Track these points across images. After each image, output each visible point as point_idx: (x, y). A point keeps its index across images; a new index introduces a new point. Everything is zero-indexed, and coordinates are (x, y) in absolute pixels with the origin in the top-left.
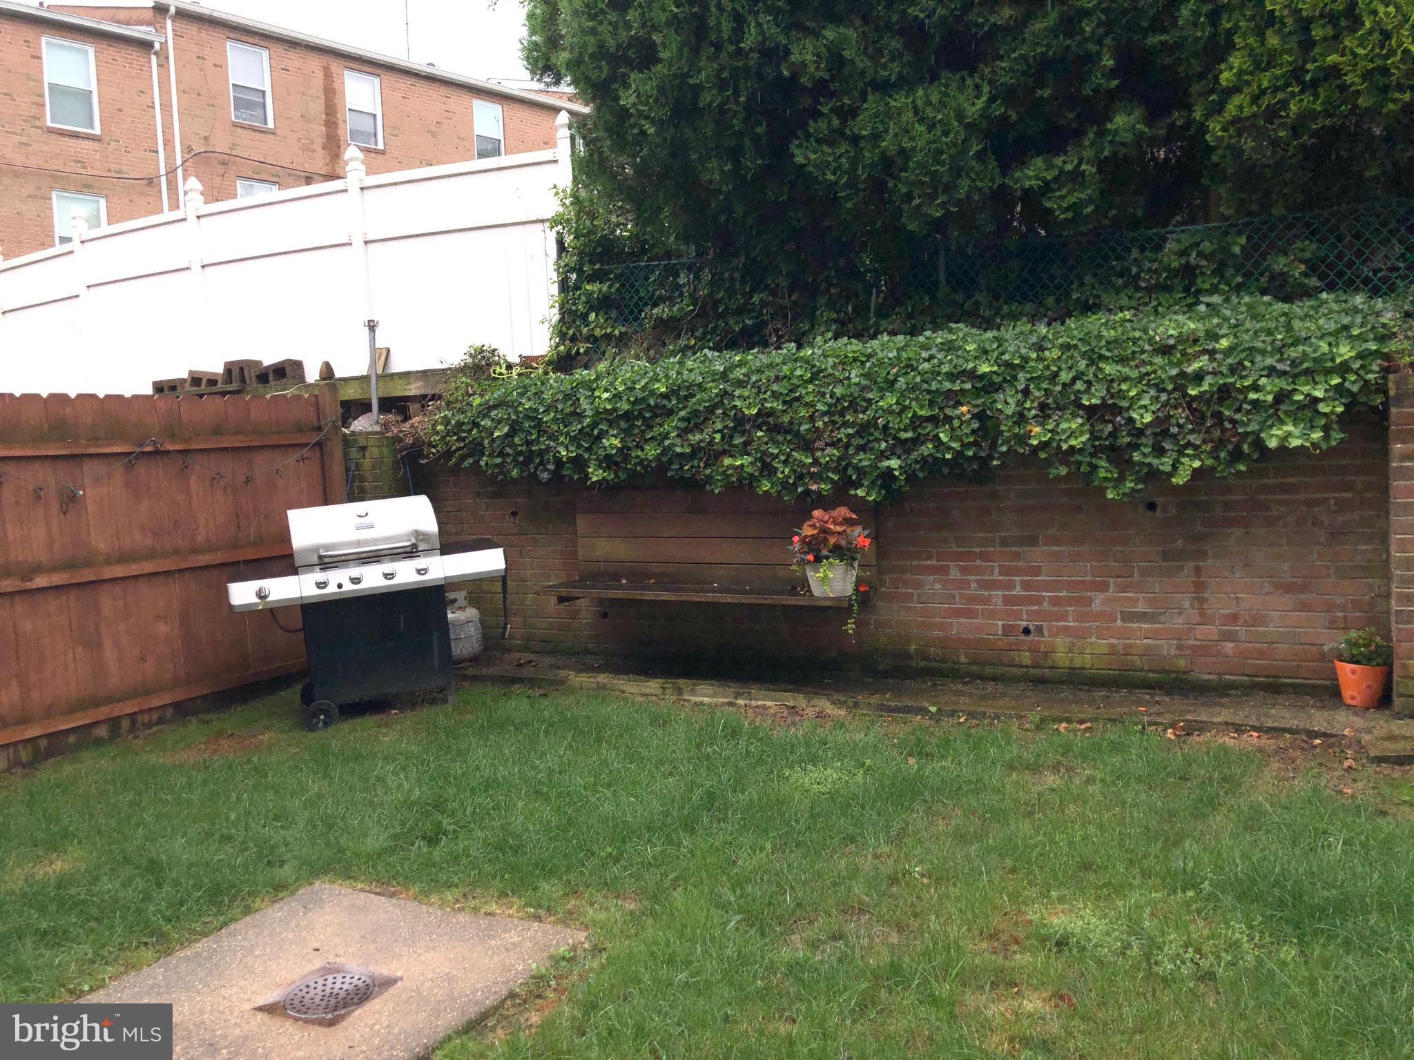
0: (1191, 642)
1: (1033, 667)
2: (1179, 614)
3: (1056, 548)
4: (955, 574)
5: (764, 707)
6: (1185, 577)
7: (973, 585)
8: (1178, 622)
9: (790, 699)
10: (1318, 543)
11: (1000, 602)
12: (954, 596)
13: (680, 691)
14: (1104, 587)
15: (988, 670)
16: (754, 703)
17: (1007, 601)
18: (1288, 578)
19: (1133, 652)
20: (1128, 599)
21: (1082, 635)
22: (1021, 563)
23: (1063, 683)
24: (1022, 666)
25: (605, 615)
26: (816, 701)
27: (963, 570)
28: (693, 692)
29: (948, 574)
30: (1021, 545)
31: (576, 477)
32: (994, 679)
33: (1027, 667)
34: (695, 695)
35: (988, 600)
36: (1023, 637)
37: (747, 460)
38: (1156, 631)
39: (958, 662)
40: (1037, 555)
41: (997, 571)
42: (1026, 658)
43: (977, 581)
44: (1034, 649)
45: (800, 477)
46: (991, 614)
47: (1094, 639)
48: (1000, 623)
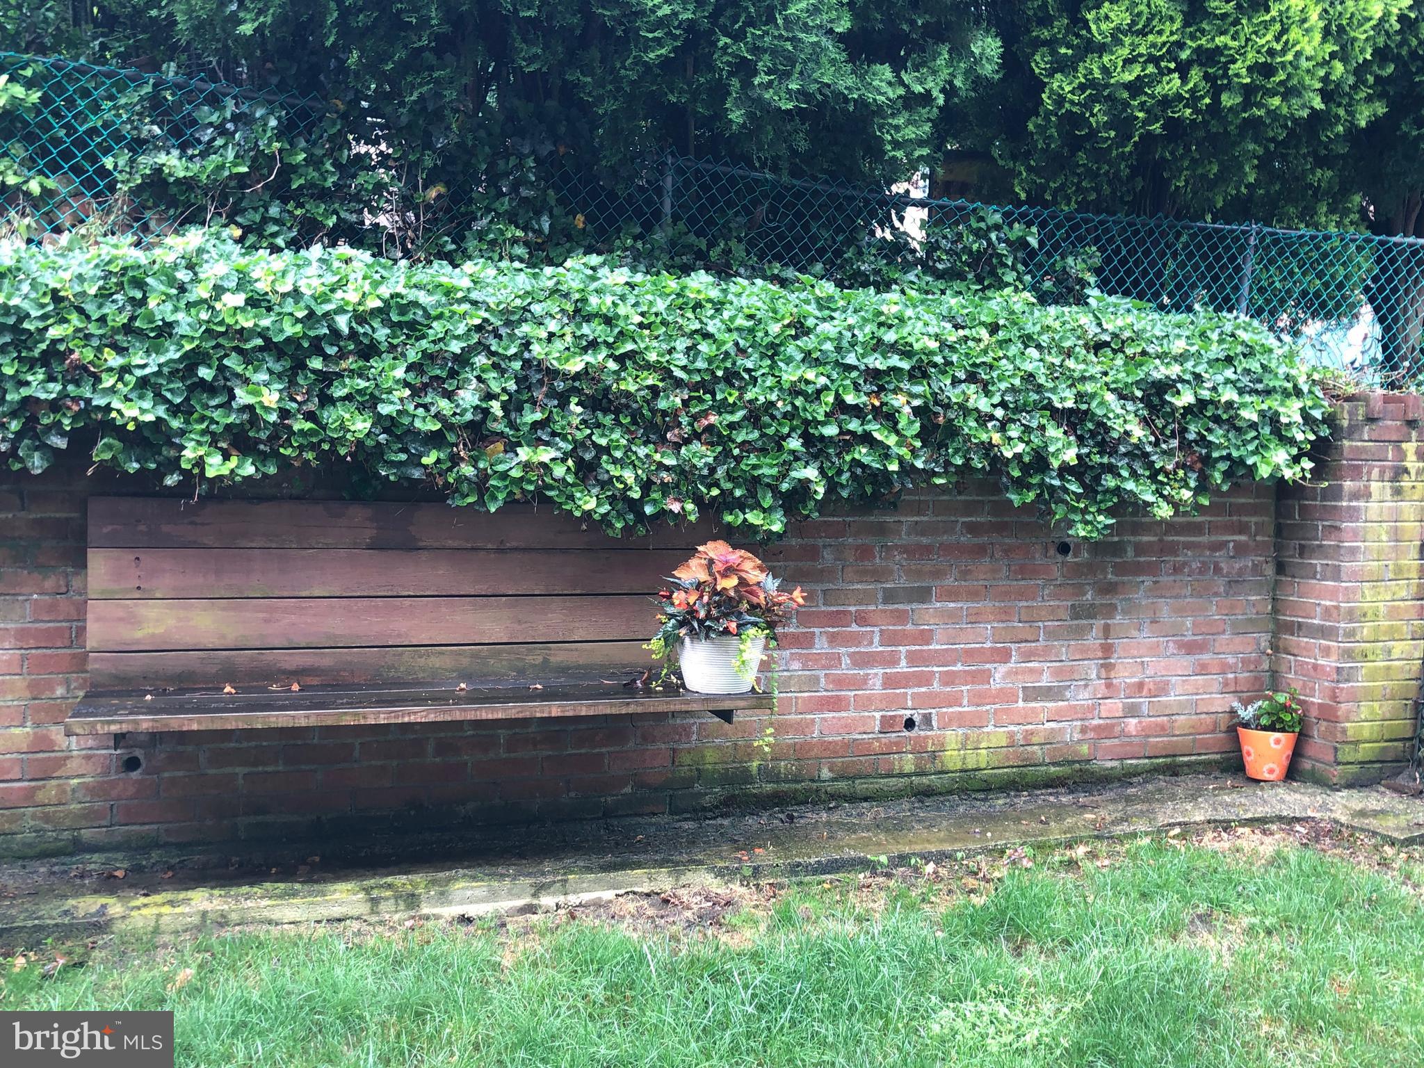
0: (1096, 722)
1: (916, 774)
2: (1086, 686)
3: (952, 605)
4: (821, 646)
6: (1093, 640)
7: (846, 661)
8: (1082, 698)
10: (1216, 594)
11: (878, 682)
12: (817, 679)
14: (1004, 656)
15: (861, 786)
17: (889, 682)
18: (1189, 637)
19: (1035, 740)
20: (1031, 670)
21: (976, 722)
22: (909, 627)
23: (950, 792)
24: (902, 775)
25: (131, 764)
27: (833, 639)
29: (811, 645)
30: (910, 602)
32: (866, 799)
33: (909, 775)
35: (862, 683)
36: (906, 733)
38: (1059, 711)
39: (819, 780)
40: (930, 614)
41: (876, 639)
42: (908, 763)
43: (851, 655)
44: (919, 751)
46: (865, 704)
47: (990, 728)
48: (878, 715)
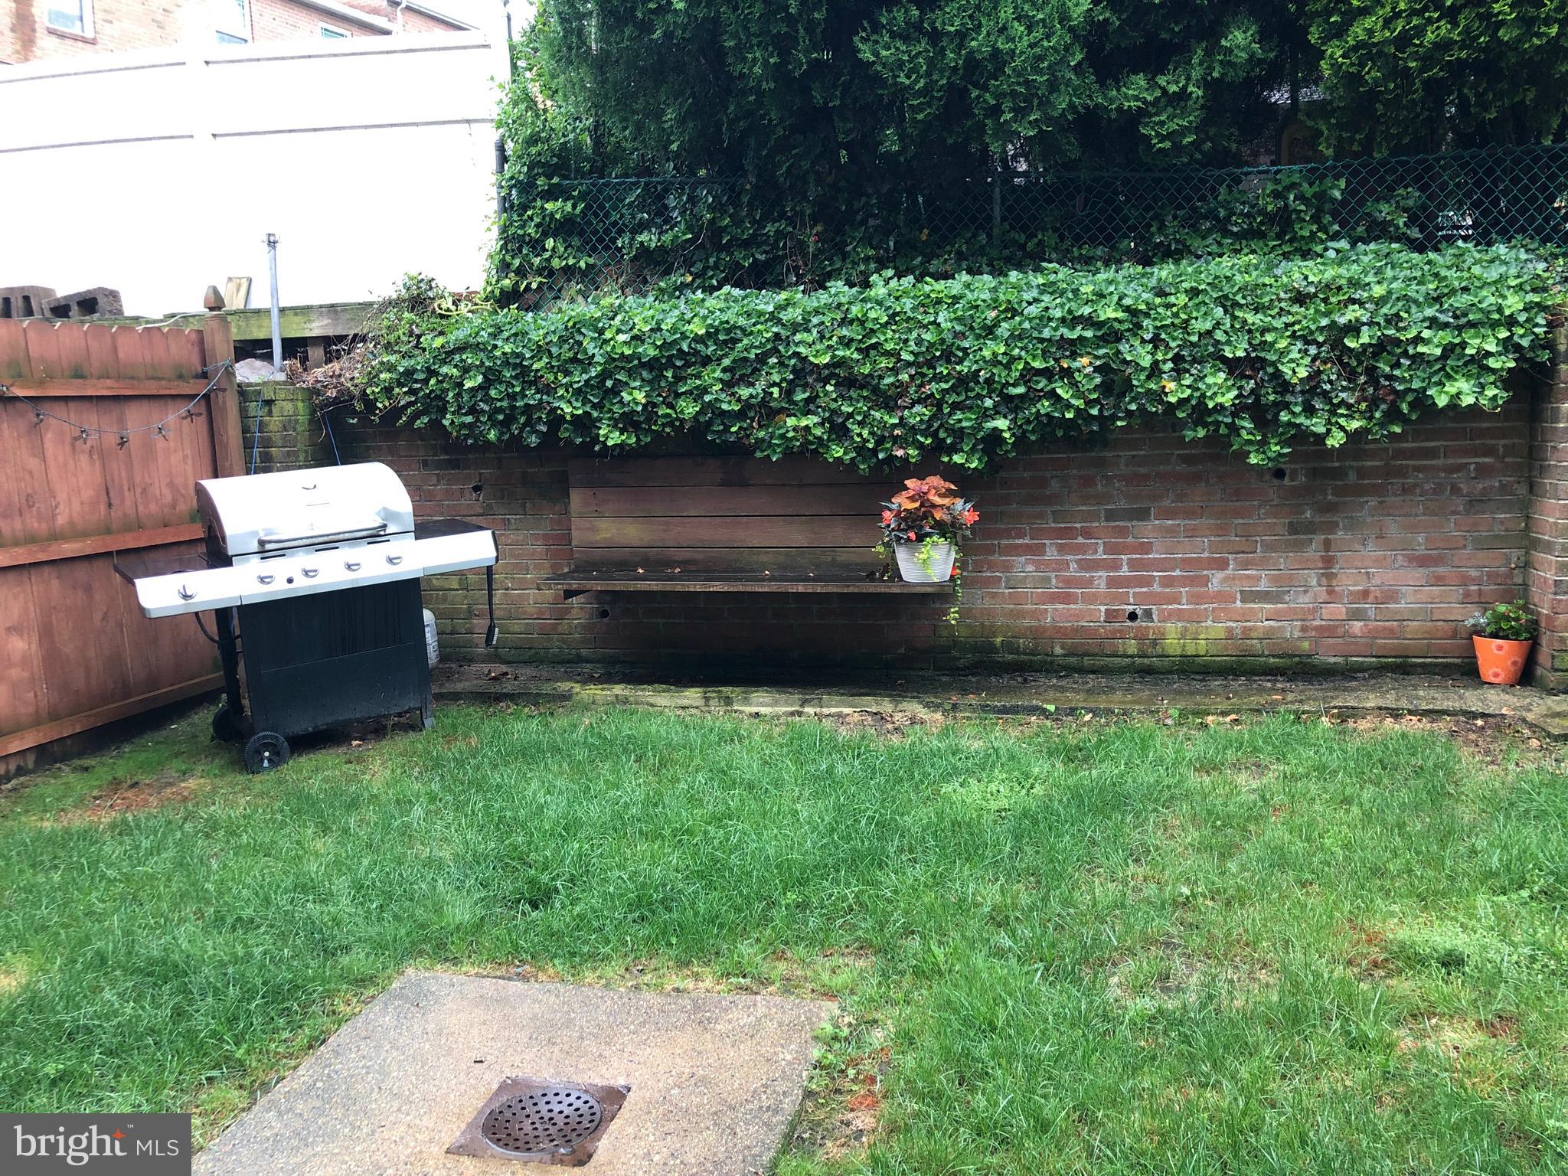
0: (1317, 623)
1: (1140, 656)
2: (1306, 592)
3: (1170, 522)
4: (1051, 554)
5: (840, 715)
6: (1313, 551)
7: (1073, 566)
8: (1304, 601)
9: (871, 704)
10: (1454, 513)
11: (1103, 584)
12: (1049, 579)
13: (728, 701)
14: (1222, 565)
15: (1087, 661)
16: (825, 711)
17: (1112, 582)
18: (1421, 551)
19: (1253, 635)
20: (1248, 577)
21: (1196, 618)
22: (1130, 539)
23: (1171, 672)
24: (1127, 656)
25: (604, 614)
26: (905, 705)
27: (1061, 549)
28: (746, 701)
29: (1043, 553)
30: (1131, 520)
31: (579, 440)
32: (1093, 672)
33: (1132, 656)
34: (750, 705)
35: (1089, 583)
36: (1130, 624)
37: (810, 420)
38: (1277, 611)
39: (1052, 655)
40: (1149, 530)
41: (1101, 549)
42: (1132, 647)
43: (1078, 562)
44: (1141, 637)
45: (880, 441)
46: (1092, 599)
47: (1209, 623)
48: (1103, 608)
